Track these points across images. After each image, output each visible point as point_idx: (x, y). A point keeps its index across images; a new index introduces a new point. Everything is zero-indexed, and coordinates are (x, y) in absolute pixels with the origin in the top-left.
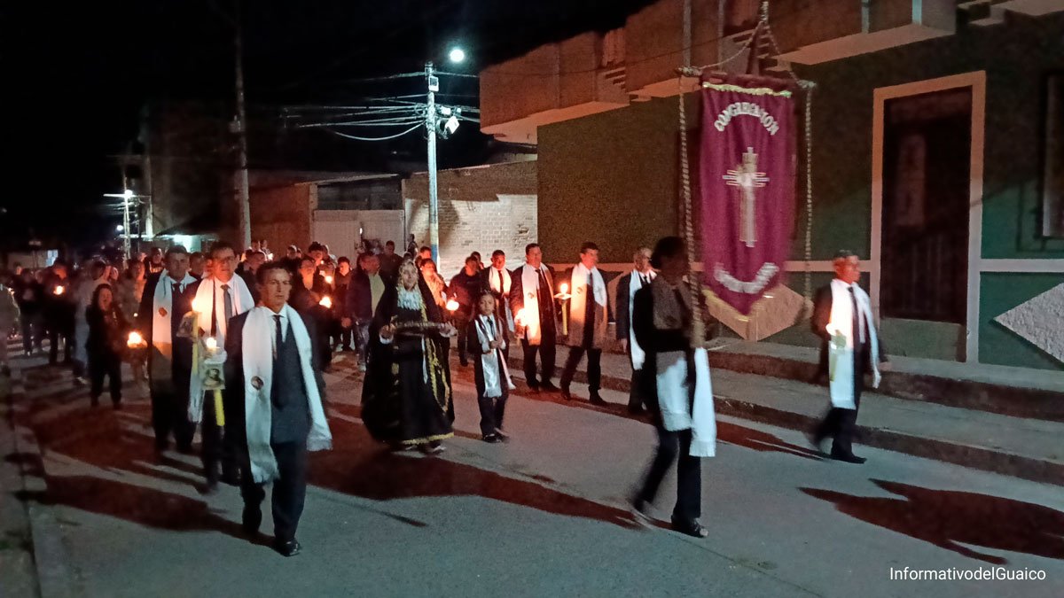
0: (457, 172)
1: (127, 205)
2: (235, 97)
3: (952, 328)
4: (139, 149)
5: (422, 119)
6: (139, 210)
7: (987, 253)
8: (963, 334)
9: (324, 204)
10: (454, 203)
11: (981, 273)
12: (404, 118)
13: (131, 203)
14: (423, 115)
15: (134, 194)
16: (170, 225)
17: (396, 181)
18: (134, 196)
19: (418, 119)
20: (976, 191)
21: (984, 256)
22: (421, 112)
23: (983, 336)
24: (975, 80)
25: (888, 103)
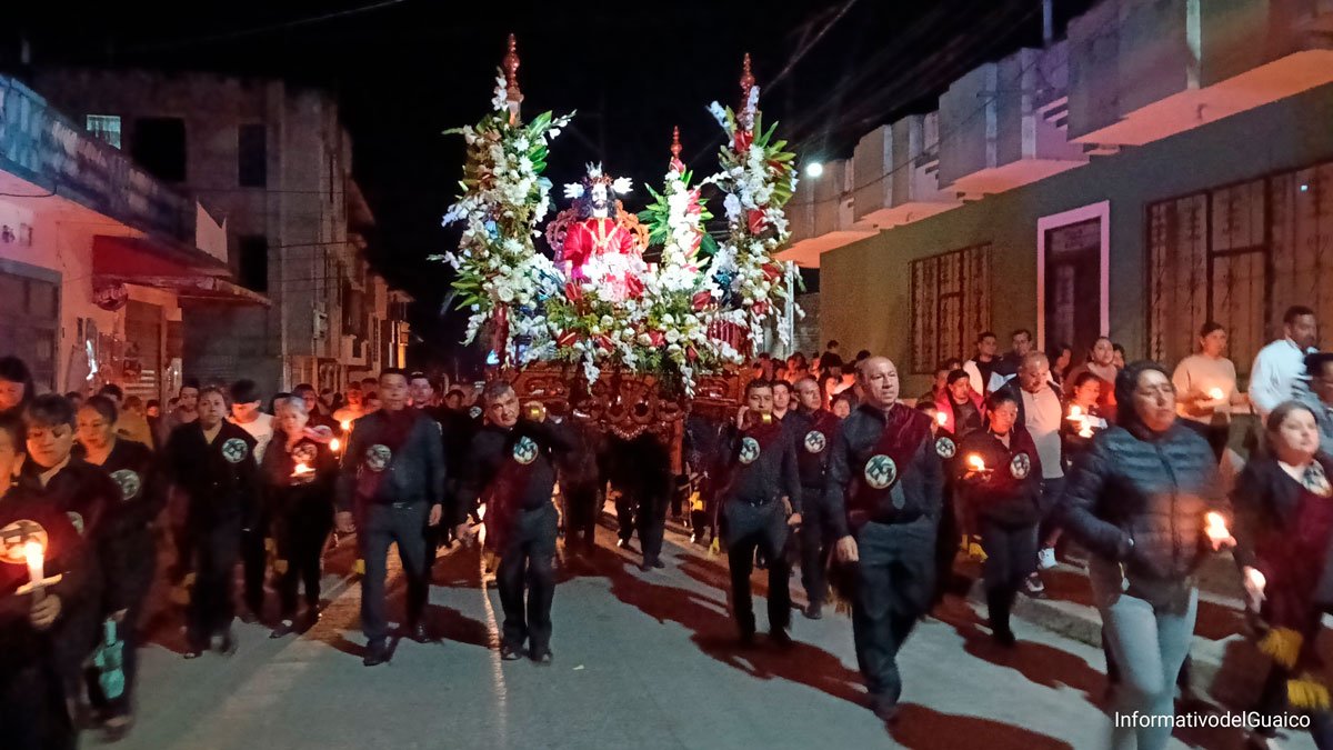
24: (1101, 209)
25: (1048, 233)
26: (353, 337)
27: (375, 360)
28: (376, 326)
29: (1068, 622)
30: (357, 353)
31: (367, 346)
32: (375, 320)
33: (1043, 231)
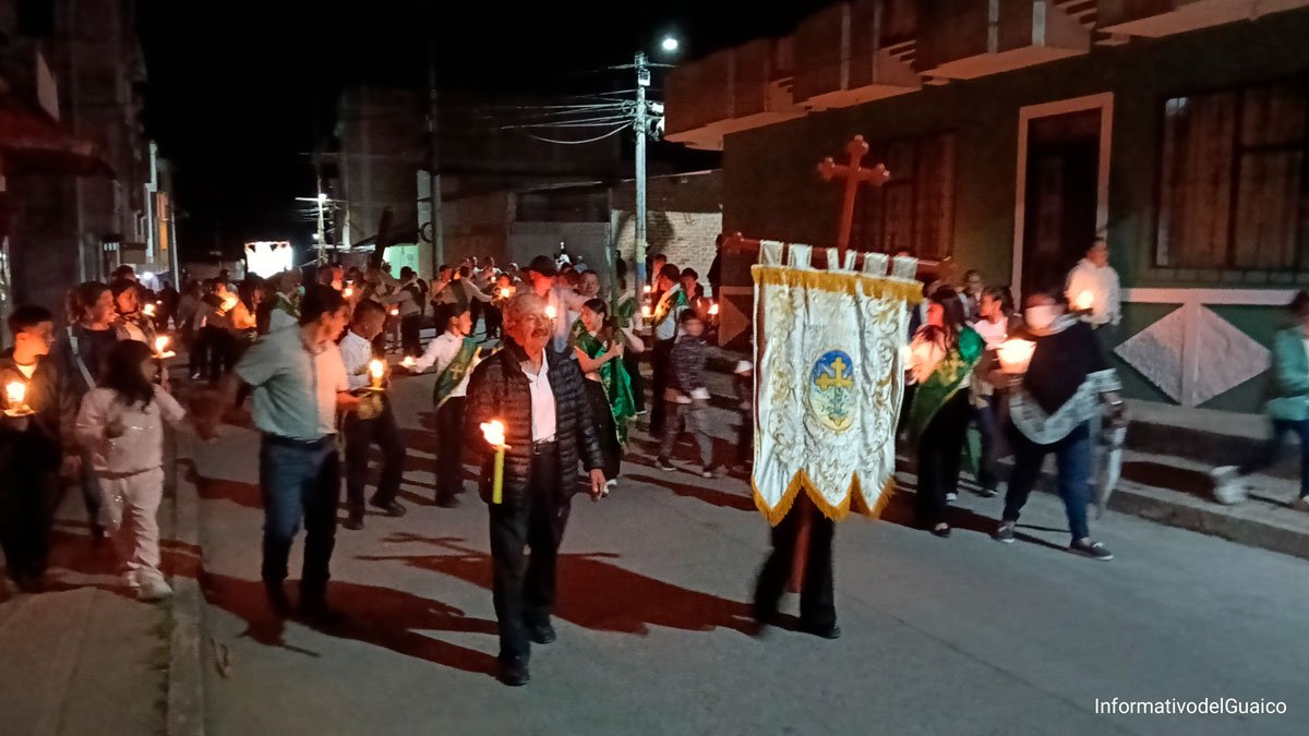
0: (671, 179)
1: (321, 210)
5: (630, 118)
6: (335, 217)
9: (523, 215)
10: (669, 214)
12: (609, 118)
13: (325, 209)
14: (630, 114)
15: (329, 197)
17: (602, 190)
18: (329, 200)
19: (625, 118)
20: (1102, 218)
22: (629, 111)
24: (1104, 101)
25: (1032, 123)
29: (1170, 510)
33: (1026, 120)
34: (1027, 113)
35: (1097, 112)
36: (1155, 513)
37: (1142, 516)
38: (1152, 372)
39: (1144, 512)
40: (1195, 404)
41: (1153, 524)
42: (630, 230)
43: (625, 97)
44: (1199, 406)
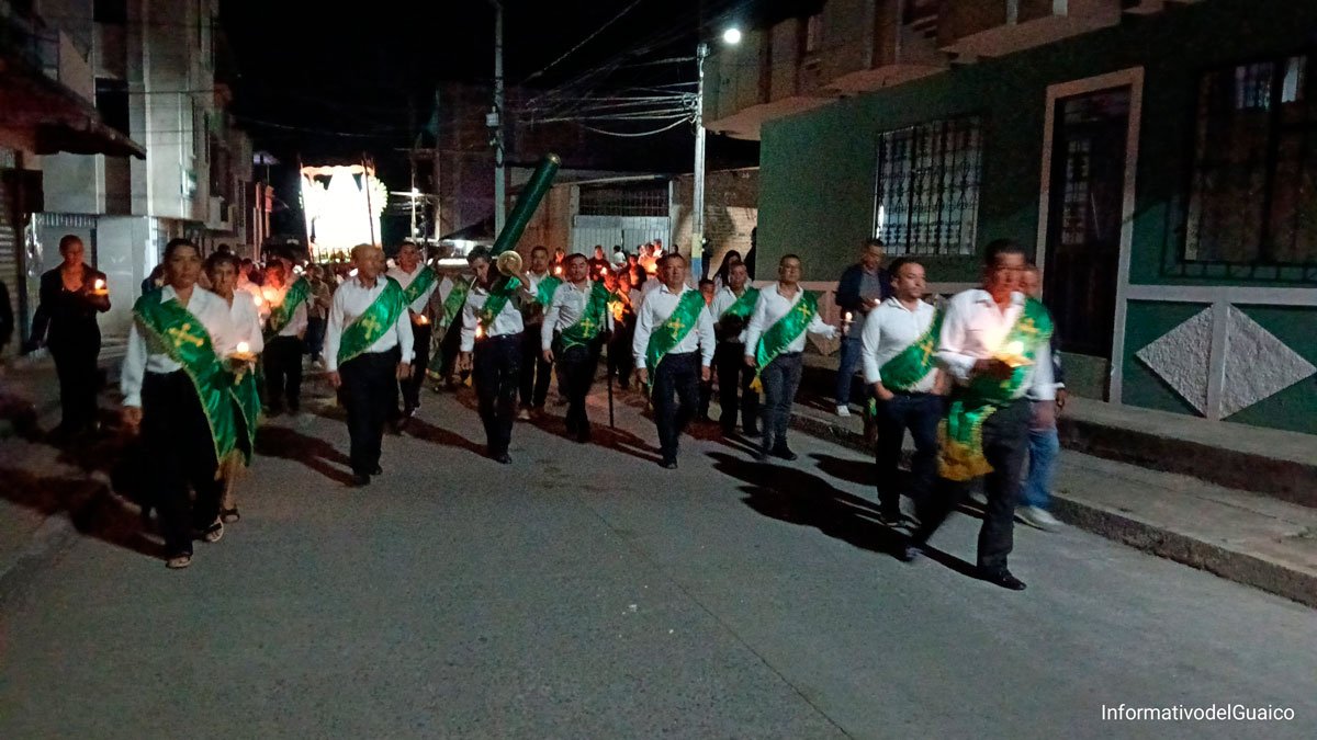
0: (735, 174)
1: (414, 204)
2: (493, 86)
3: (1100, 362)
4: (429, 142)
5: (691, 111)
6: (428, 212)
7: (1135, 279)
8: (1108, 369)
9: (587, 209)
10: (731, 210)
11: (1128, 300)
12: (669, 111)
13: (418, 203)
14: (691, 107)
15: (421, 192)
16: (457, 228)
17: (663, 185)
18: (421, 195)
19: (684, 112)
20: (1128, 207)
21: (1132, 281)
22: (690, 103)
23: (1126, 372)
24: (1134, 76)
25: (1060, 103)
26: (221, 199)
27: (241, 225)
28: (241, 188)
30: (224, 218)
31: (233, 209)
32: (240, 182)
33: (1053, 100)
34: (1055, 92)
35: (1126, 89)
36: (1142, 539)
37: (1126, 543)
38: (1176, 379)
39: (1130, 539)
40: (1221, 417)
41: (1138, 553)
42: (688, 227)
43: (686, 89)
44: (1224, 419)
